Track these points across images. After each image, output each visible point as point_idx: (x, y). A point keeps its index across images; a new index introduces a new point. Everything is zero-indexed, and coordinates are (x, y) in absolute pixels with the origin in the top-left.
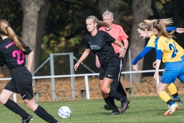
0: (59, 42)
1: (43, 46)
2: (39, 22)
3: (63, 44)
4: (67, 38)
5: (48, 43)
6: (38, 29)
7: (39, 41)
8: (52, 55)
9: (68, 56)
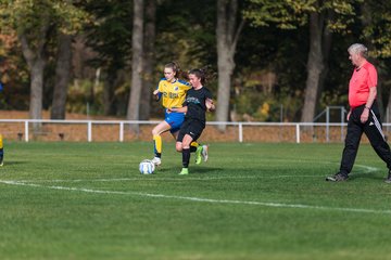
0: (332, 98)
1: (321, 101)
2: (319, 82)
3: (335, 100)
4: (339, 96)
5: (325, 99)
6: (319, 87)
7: (319, 96)
8: (328, 108)
9: (340, 110)
